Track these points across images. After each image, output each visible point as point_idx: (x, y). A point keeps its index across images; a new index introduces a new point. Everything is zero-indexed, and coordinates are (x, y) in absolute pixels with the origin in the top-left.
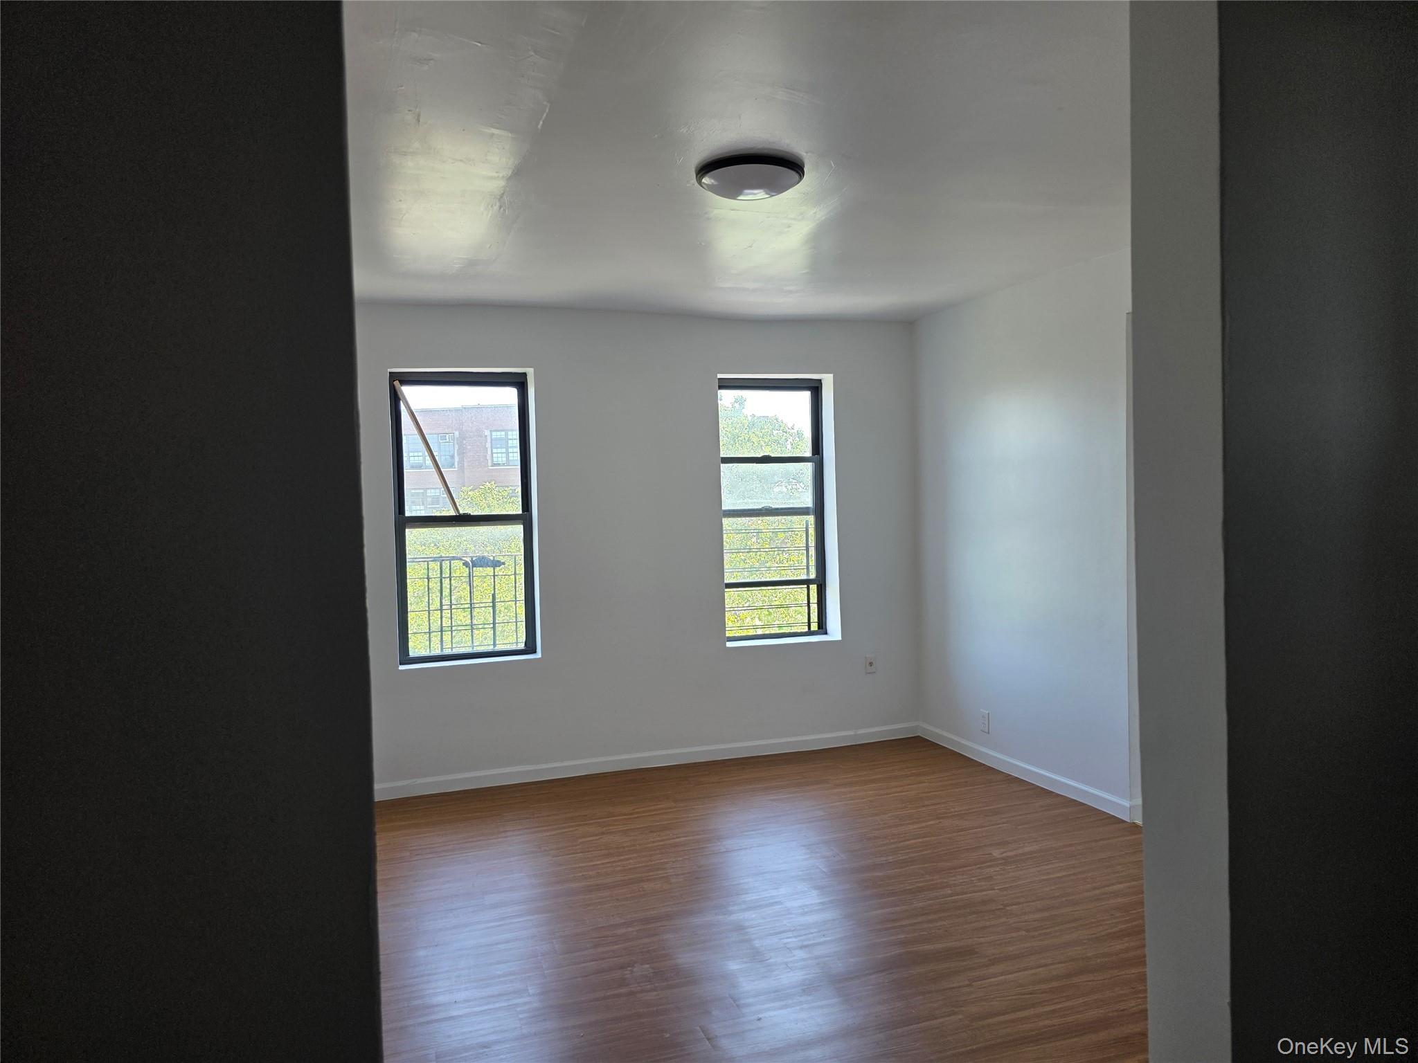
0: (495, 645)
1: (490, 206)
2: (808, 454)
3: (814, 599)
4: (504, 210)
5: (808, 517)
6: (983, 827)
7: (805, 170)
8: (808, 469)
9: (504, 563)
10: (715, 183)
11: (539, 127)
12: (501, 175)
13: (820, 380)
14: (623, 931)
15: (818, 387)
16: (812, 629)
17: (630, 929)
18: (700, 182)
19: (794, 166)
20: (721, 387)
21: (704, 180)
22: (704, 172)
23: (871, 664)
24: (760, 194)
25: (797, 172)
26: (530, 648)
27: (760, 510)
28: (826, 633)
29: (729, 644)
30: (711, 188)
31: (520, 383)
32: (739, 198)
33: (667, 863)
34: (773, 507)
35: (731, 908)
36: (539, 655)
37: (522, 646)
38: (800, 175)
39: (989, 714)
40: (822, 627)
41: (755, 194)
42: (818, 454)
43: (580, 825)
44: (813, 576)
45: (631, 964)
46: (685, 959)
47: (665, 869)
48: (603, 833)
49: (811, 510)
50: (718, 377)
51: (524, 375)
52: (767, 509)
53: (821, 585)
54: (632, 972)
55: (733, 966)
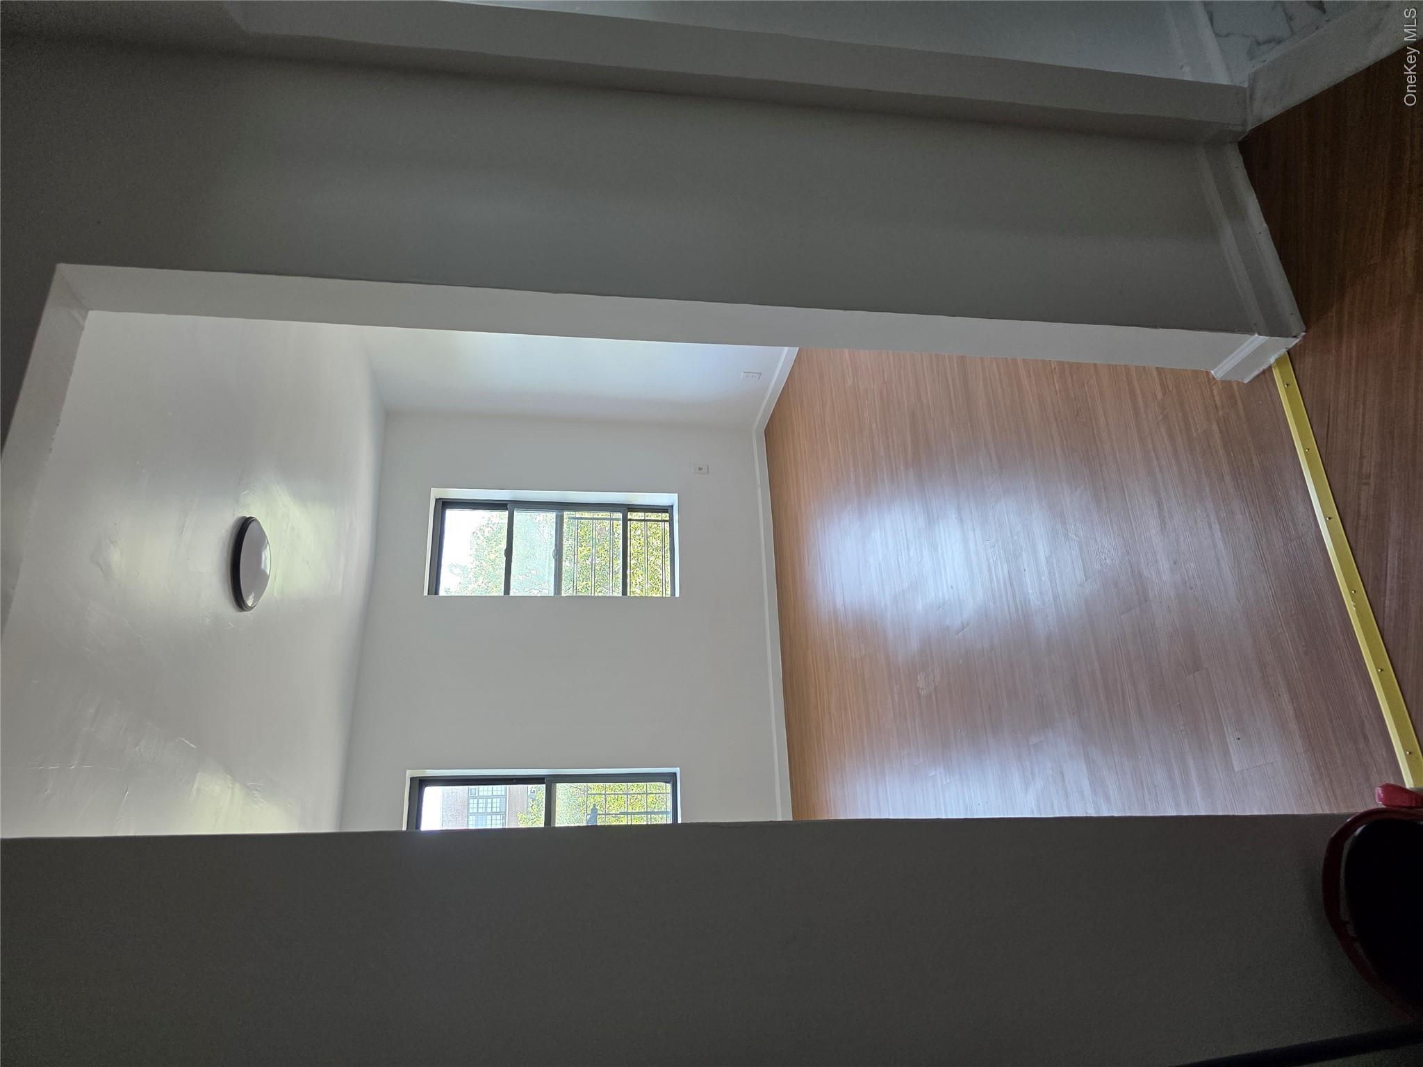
0: (666, 813)
1: (255, 799)
2: (506, 513)
3: (640, 515)
4: (259, 786)
5: (565, 517)
6: (831, 390)
7: (248, 516)
8: (519, 516)
9: (594, 805)
10: (253, 595)
11: (195, 747)
12: (231, 785)
13: (436, 500)
14: (896, 696)
15: (443, 502)
16: (668, 519)
17: (895, 690)
18: (251, 608)
19: (244, 526)
20: (436, 593)
21: (250, 605)
22: (243, 605)
23: (700, 469)
24: (266, 554)
25: (250, 523)
26: (670, 777)
27: (556, 560)
28: (672, 506)
29: (677, 595)
30: (256, 600)
31: (420, 784)
32: (268, 573)
33: (851, 658)
34: (554, 548)
35: (883, 605)
36: (677, 770)
37: (669, 786)
38: (252, 521)
39: (744, 372)
40: (667, 509)
41: (266, 558)
42: (507, 504)
43: (823, 734)
44: (619, 515)
45: (918, 689)
46: (915, 645)
47: (856, 660)
48: (829, 713)
49: (559, 513)
50: (427, 595)
51: (412, 779)
52: (556, 555)
53: (628, 508)
54: (922, 689)
55: (920, 606)
